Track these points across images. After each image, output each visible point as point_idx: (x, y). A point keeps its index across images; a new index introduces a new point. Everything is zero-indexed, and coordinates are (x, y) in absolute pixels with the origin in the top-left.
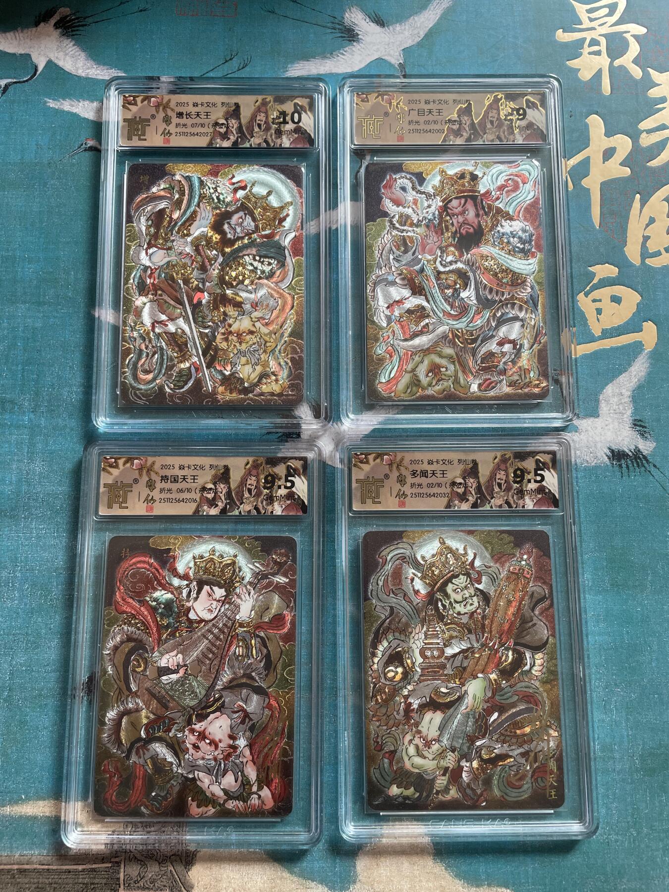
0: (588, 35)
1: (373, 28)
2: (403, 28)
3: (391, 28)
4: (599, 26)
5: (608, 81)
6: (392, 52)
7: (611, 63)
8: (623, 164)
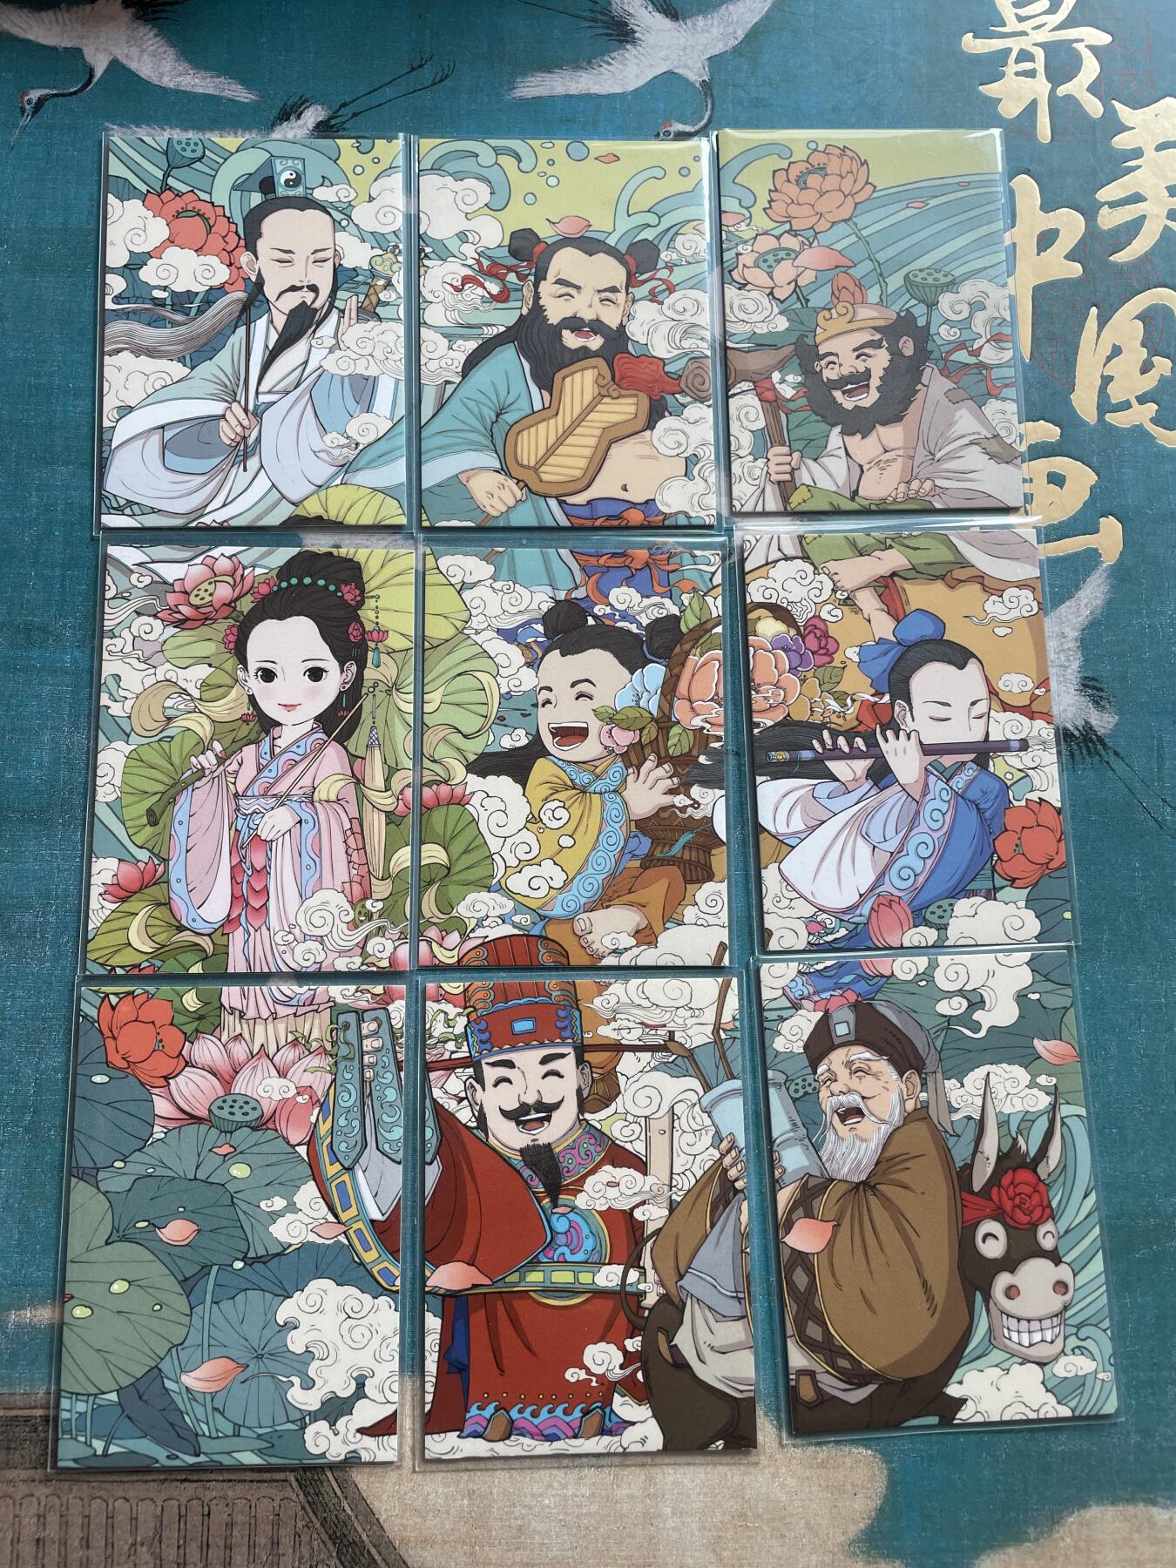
0: (1016, 45)
1: (660, 21)
2: (709, 22)
3: (689, 22)
4: (1034, 29)
5: (1047, 120)
6: (690, 63)
7: (1053, 91)
8: (1070, 257)
